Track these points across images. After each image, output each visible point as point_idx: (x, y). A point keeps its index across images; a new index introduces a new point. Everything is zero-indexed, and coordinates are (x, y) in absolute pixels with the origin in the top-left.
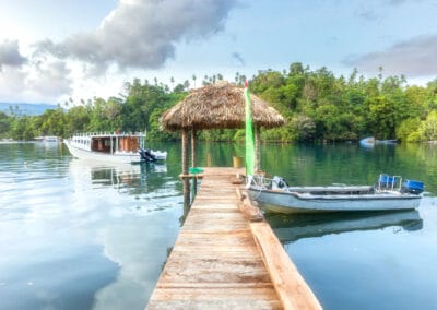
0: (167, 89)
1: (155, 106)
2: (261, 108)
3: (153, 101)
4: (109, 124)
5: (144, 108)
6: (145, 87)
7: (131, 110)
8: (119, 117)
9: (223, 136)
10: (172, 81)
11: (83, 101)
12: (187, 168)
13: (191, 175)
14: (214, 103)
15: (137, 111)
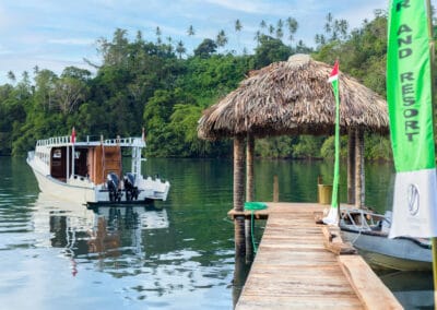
0: (181, 50)
1: (156, 85)
2: (366, 103)
3: (152, 76)
4: (64, 122)
5: (134, 89)
6: (136, 47)
7: (108, 94)
8: (84, 107)
9: (298, 148)
10: (191, 31)
11: (12, 76)
12: (241, 201)
13: (246, 212)
14: (288, 94)
15: (119, 95)
